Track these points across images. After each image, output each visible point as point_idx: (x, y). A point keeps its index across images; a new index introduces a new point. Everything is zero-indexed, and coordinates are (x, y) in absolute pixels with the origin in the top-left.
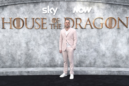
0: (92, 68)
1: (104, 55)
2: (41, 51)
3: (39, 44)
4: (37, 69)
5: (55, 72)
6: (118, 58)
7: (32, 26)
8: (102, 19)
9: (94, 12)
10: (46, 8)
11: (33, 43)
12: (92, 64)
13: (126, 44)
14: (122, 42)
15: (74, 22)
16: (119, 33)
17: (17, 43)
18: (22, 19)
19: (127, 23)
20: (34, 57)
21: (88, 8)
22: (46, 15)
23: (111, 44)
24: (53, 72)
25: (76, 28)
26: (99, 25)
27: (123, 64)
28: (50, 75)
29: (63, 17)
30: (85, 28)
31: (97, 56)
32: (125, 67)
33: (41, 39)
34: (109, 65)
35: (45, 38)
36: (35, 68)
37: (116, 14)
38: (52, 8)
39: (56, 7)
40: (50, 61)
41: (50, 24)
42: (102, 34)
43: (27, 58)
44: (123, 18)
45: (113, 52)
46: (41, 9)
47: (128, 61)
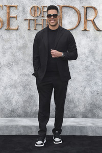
2: (5, 79)
15: (79, 15)
24: (31, 129)
25: (85, 30)
28: (24, 134)
33: (4, 53)
35: (14, 50)
40: (25, 104)
41: (25, 20)
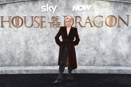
0: (92, 67)
1: (104, 54)
2: (41, 49)
3: (38, 42)
4: (37, 67)
5: (54, 71)
6: (119, 57)
7: (31, 24)
8: (102, 17)
9: (93, 10)
10: (45, 7)
11: (32, 41)
12: (92, 62)
13: (127, 42)
14: (122, 40)
15: (73, 20)
16: (119, 31)
17: (16, 41)
18: (20, 18)
19: (128, 21)
20: (33, 55)
21: (87, 6)
22: (45, 13)
23: (112, 42)
24: (52, 71)
26: (99, 23)
27: (124, 63)
28: (49, 73)
29: (62, 15)
30: (85, 27)
31: (97, 54)
32: (125, 66)
33: (40, 38)
34: (109, 63)
35: (44, 36)
36: (34, 67)
37: (117, 12)
38: (52, 7)
39: (55, 6)
40: (50, 60)
41: (49, 23)
42: (102, 32)
43: (26, 56)
44: (124, 16)
45: (114, 50)
46: (40, 7)
47: (129, 59)
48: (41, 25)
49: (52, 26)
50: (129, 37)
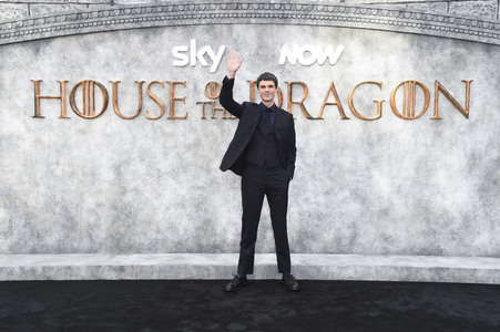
0: (345, 259)
1: (385, 212)
2: (168, 195)
3: (159, 170)
4: (153, 258)
5: (213, 271)
6: (437, 223)
7: (137, 109)
8: (379, 85)
9: (350, 63)
11: (139, 167)
12: (345, 242)
13: (464, 174)
14: (447, 167)
15: (280, 95)
16: (438, 134)
17: (84, 167)
18: (99, 85)
19: (468, 101)
20: (142, 216)
21: (330, 47)
22: (185, 70)
23: (412, 173)
24: (208, 270)
26: (370, 108)
27: (454, 243)
28: (197, 278)
29: (244, 78)
30: (320, 118)
31: (362, 214)
32: (460, 255)
34: (403, 245)
35: (181, 150)
36: (145, 255)
37: (429, 69)
38: (207, 49)
39: (219, 45)
40: (199, 232)
41: (197, 103)
42: (380, 138)
43: (116, 219)
44: (454, 83)
45: (419, 201)
46: (169, 50)
47: (471, 233)
48: (170, 111)
49: (208, 117)
50: (473, 155)
